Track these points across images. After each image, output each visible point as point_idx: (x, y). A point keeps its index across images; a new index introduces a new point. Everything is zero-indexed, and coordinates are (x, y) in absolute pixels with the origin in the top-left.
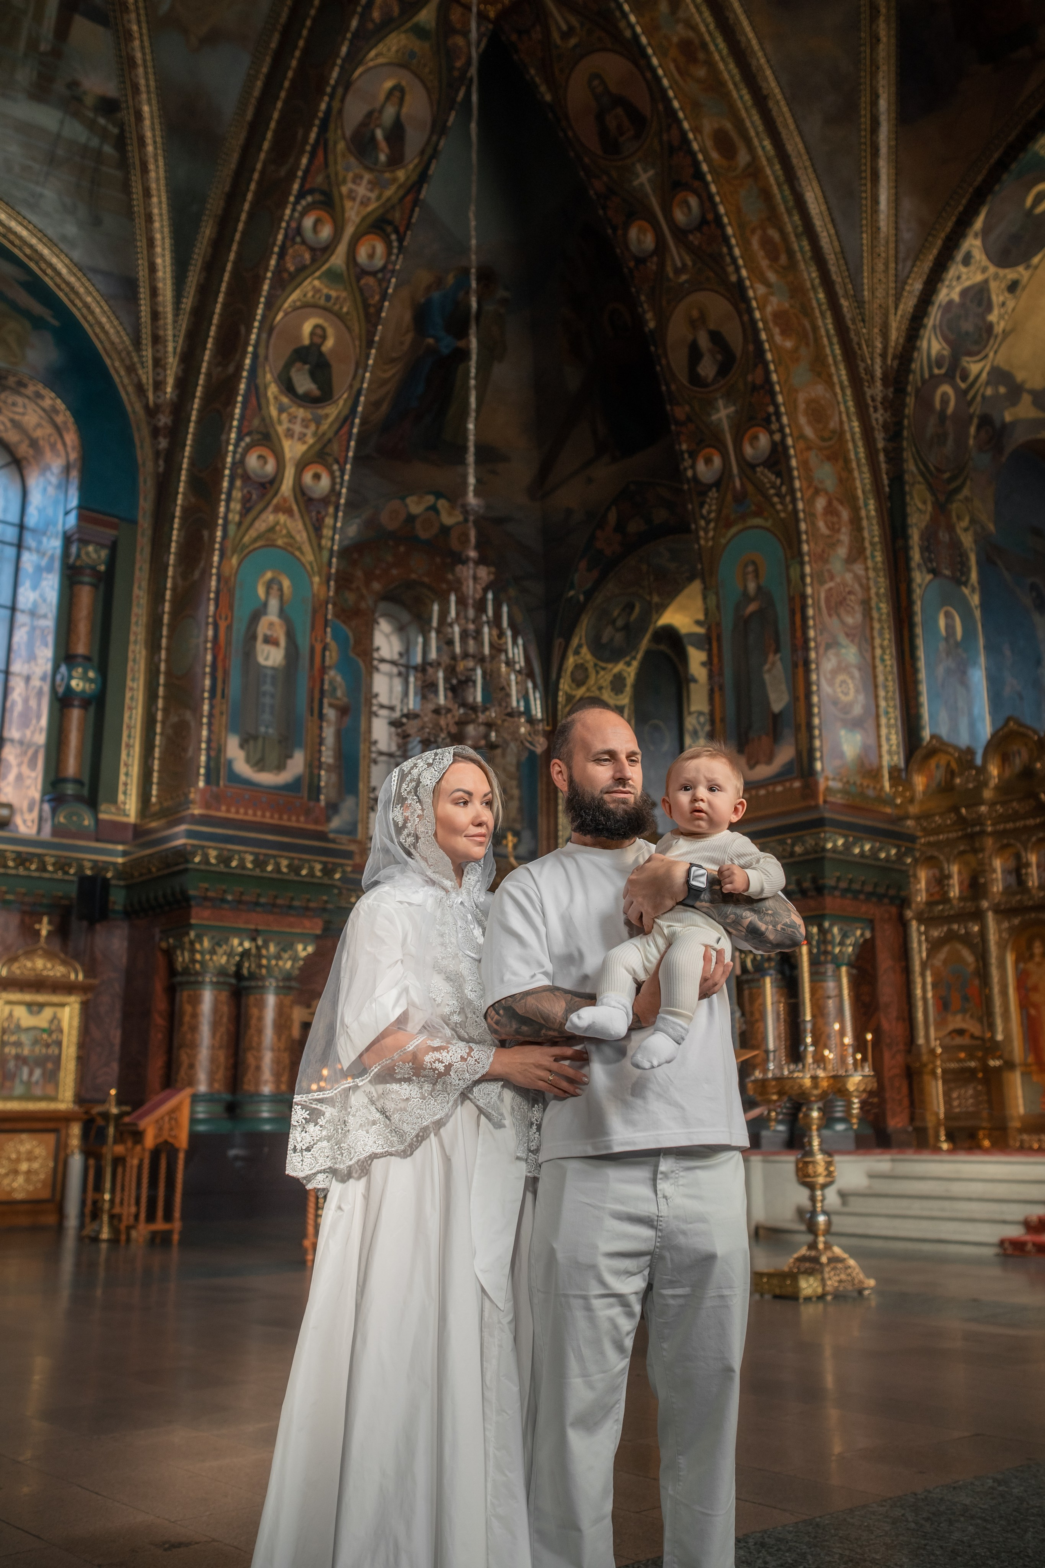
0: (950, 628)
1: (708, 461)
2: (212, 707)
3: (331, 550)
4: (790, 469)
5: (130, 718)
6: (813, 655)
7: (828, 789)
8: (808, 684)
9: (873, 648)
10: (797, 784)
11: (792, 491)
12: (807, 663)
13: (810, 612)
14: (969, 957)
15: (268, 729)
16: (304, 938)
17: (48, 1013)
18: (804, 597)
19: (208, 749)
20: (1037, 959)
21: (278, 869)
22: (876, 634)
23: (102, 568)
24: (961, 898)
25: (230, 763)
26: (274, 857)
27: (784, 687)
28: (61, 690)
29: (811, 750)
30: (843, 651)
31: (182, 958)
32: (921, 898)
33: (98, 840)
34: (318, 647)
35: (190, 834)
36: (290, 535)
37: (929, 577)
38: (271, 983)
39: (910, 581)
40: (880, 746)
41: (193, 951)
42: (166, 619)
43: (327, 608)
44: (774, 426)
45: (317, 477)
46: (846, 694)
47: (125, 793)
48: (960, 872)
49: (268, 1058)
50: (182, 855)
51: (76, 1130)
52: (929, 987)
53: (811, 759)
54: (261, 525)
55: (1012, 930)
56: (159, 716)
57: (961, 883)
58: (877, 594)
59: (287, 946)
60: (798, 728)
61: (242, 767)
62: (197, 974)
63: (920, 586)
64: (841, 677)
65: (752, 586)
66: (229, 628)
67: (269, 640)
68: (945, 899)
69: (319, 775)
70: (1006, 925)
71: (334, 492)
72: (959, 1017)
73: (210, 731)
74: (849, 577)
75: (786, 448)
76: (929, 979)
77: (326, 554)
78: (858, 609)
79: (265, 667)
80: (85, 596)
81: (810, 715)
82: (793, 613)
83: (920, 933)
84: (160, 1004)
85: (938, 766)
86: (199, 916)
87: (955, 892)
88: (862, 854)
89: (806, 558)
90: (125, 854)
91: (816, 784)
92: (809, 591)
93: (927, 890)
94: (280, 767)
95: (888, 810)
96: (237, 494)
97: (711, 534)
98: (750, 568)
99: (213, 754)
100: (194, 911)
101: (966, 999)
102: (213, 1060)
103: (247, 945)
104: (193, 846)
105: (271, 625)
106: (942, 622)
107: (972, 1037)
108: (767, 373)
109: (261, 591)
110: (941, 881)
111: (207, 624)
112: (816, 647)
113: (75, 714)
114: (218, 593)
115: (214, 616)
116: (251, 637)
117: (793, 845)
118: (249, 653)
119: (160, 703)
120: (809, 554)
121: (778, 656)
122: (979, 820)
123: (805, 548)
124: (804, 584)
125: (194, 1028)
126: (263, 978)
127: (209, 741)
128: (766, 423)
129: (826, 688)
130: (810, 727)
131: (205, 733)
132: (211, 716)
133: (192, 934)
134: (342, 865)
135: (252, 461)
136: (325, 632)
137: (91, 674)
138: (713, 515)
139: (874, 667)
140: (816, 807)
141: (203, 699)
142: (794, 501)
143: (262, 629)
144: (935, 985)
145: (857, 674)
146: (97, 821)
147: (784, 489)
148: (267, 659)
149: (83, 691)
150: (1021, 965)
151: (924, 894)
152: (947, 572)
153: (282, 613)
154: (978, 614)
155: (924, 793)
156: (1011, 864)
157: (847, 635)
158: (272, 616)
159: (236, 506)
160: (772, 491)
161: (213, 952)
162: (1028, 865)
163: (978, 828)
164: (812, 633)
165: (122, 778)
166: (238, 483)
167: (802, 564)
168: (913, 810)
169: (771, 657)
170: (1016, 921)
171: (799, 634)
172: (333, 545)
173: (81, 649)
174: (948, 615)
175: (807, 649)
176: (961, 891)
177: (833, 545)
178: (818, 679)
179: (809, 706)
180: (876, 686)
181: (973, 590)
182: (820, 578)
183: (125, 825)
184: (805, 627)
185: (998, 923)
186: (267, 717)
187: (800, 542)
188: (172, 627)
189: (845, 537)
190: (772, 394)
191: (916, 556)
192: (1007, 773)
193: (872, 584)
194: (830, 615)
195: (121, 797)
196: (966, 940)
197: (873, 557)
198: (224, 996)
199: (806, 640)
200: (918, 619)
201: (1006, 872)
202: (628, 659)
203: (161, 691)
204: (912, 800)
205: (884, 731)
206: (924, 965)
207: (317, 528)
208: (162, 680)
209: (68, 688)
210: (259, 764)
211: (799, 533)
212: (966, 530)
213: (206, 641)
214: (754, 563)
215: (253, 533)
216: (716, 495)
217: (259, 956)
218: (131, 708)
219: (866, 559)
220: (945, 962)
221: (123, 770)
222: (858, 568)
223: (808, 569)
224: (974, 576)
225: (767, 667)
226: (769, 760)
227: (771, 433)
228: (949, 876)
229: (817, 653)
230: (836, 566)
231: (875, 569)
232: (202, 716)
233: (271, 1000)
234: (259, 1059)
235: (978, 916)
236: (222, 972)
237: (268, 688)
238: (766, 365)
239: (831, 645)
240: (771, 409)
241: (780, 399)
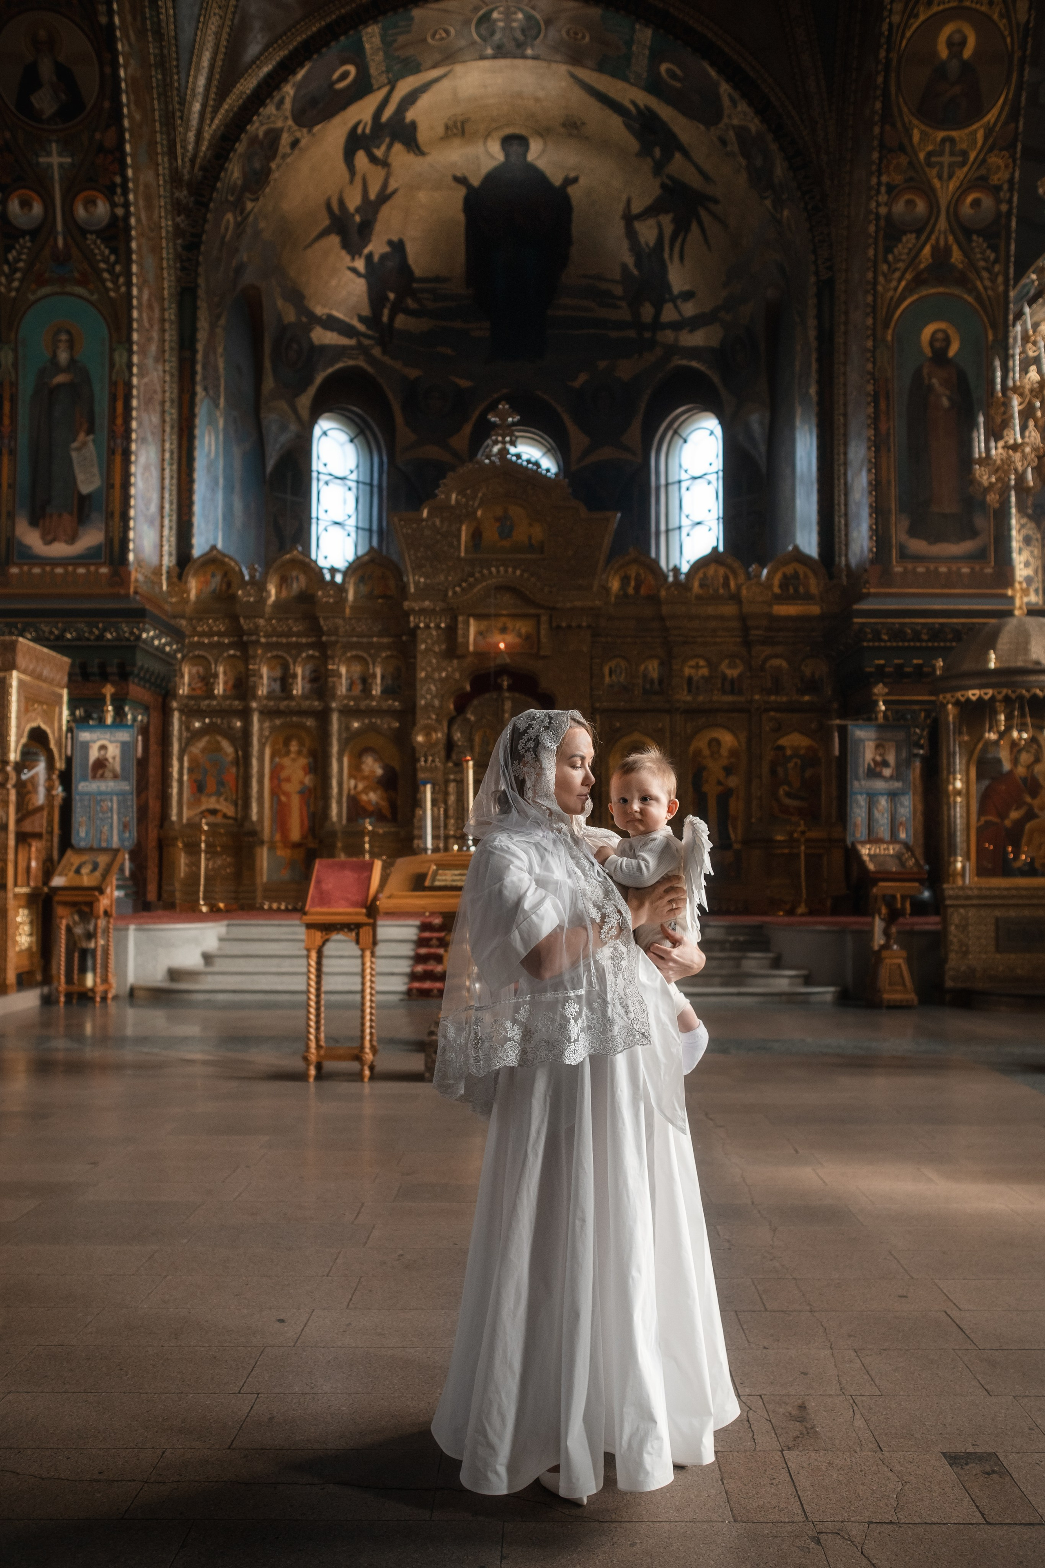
1: (25, 204)
4: (129, 251)
6: (134, 447)
7: (138, 581)
8: (127, 473)
9: (165, 450)
10: (104, 570)
11: (128, 274)
12: (127, 454)
13: (134, 403)
14: (227, 747)
18: (129, 386)
20: (292, 756)
22: (164, 435)
24: (227, 697)
27: (96, 470)
29: (126, 541)
30: (149, 448)
32: (183, 691)
37: (203, 393)
40: (163, 547)
44: (118, 199)
46: (147, 490)
48: (225, 673)
52: (185, 771)
53: (126, 550)
55: (273, 729)
57: (225, 683)
58: (171, 399)
60: (110, 515)
63: (199, 401)
64: (148, 474)
65: (63, 357)
68: (210, 695)
70: (267, 724)
72: (213, 799)
74: (155, 376)
75: (128, 228)
76: (186, 764)
78: (159, 409)
81: (126, 505)
82: (113, 398)
83: (181, 723)
85: (213, 576)
87: (219, 689)
88: (159, 647)
89: (135, 348)
91: (131, 574)
92: (135, 381)
93: (189, 685)
95: (168, 607)
97: (16, 284)
101: (221, 783)
107: (225, 816)
108: (121, 141)
110: (207, 680)
112: (136, 440)
117: (105, 630)
120: (136, 343)
121: (91, 437)
122: (256, 631)
123: (135, 336)
124: (131, 373)
128: (109, 192)
129: (140, 483)
130: (126, 517)
138: (21, 265)
139: (163, 469)
140: (127, 595)
142: (129, 284)
144: (191, 770)
145: (154, 473)
147: (118, 268)
150: (277, 760)
151: (186, 688)
152: (211, 392)
154: (221, 440)
155: (199, 597)
156: (278, 673)
157: (152, 433)
160: (102, 265)
162: (295, 676)
163: (254, 638)
164: (134, 425)
167: (130, 352)
168: (186, 611)
169: (82, 436)
170: (278, 722)
171: (119, 421)
175: (129, 440)
176: (225, 690)
177: (149, 340)
178: (136, 472)
179: (127, 496)
180: (163, 488)
181: (221, 414)
182: (141, 371)
184: (128, 418)
185: (261, 722)
187: (130, 329)
189: (156, 334)
190: (123, 166)
191: (199, 371)
192: (284, 594)
193: (168, 387)
194: (144, 409)
196: (229, 734)
197: (170, 361)
199: (128, 431)
200: (196, 432)
201: (272, 679)
204: (186, 601)
205: (165, 531)
211: (130, 320)
214: (69, 332)
216: (29, 244)
219: (166, 362)
220: (203, 751)
222: (161, 370)
223: (135, 359)
224: (222, 401)
225: (75, 445)
226: (72, 539)
227: (113, 205)
228: (216, 676)
229: (137, 446)
230: (150, 361)
231: (171, 374)
235: (245, 714)
238: (121, 131)
239: (144, 440)
240: (118, 180)
241: (130, 173)
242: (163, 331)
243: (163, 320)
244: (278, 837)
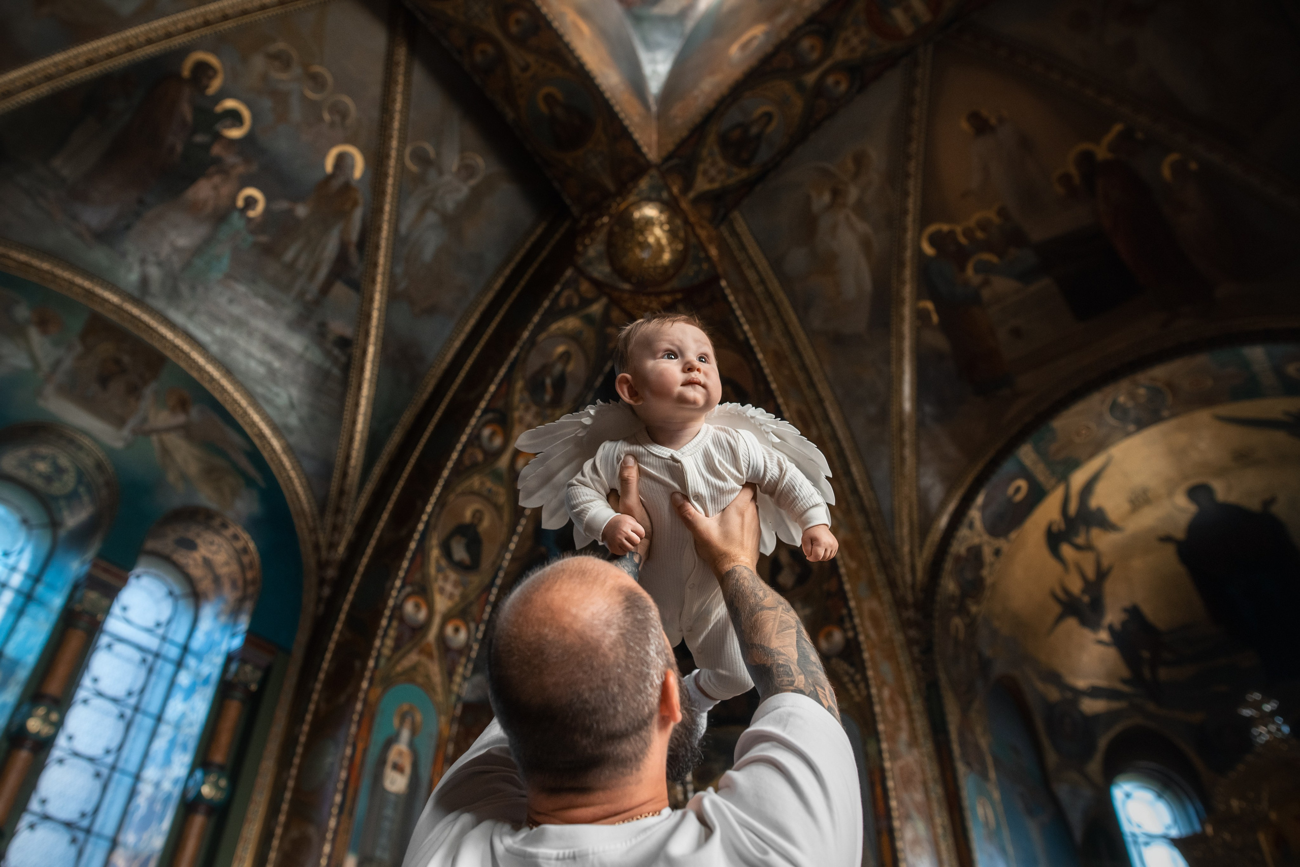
2: (338, 823)
3: (458, 697)
4: (862, 661)
5: (249, 831)
6: (896, 824)
8: (895, 851)
9: (934, 825)
11: (865, 679)
12: (891, 831)
13: (890, 785)
18: (882, 770)
22: (936, 813)
23: (253, 687)
28: (191, 794)
30: (916, 825)
36: (428, 677)
37: (967, 769)
39: (954, 770)
42: (303, 739)
43: (448, 745)
44: (848, 625)
45: (457, 630)
54: (406, 663)
56: (279, 831)
58: (933, 779)
63: (963, 776)
64: (917, 850)
66: (365, 750)
67: (397, 768)
71: (468, 647)
73: (333, 848)
74: (911, 759)
75: (858, 644)
77: (453, 698)
78: (920, 789)
80: (234, 710)
82: (873, 785)
89: (882, 737)
92: (887, 765)
96: (392, 633)
105: (400, 753)
108: (841, 584)
109: (396, 722)
111: (347, 744)
112: (898, 818)
113: (198, 821)
114: (361, 716)
115: (355, 737)
118: (378, 777)
119: (282, 818)
120: (884, 733)
123: (880, 728)
124: (883, 759)
127: (330, 857)
128: (840, 623)
129: (908, 857)
131: (327, 848)
132: (336, 832)
135: (409, 607)
137: (223, 783)
139: (938, 844)
141: (330, 814)
142: (868, 687)
143: (392, 756)
145: (927, 848)
149: (211, 799)
152: (976, 767)
153: (412, 745)
154: (1000, 808)
157: (917, 811)
158: (402, 746)
159: (389, 642)
160: (846, 679)
164: (894, 804)
166: (395, 624)
167: (878, 741)
172: (460, 693)
173: (219, 757)
175: (890, 819)
177: (898, 729)
178: (905, 847)
181: (994, 786)
182: (893, 756)
184: (886, 799)
188: (308, 747)
189: (905, 725)
190: (845, 600)
191: (956, 750)
194: (905, 790)
199: (888, 809)
200: (965, 803)
203: (285, 807)
207: (450, 674)
208: (288, 795)
209: (199, 794)
211: (874, 714)
212: (982, 736)
213: (342, 760)
215: (399, 668)
218: (251, 822)
219: (920, 746)
222: (917, 753)
223: (884, 746)
224: (993, 775)
227: (845, 631)
229: (901, 823)
230: (902, 748)
231: (928, 757)
232: (327, 832)
238: (839, 577)
239: (907, 817)
240: (844, 611)
241: (852, 604)
242: (911, 721)
243: (909, 713)
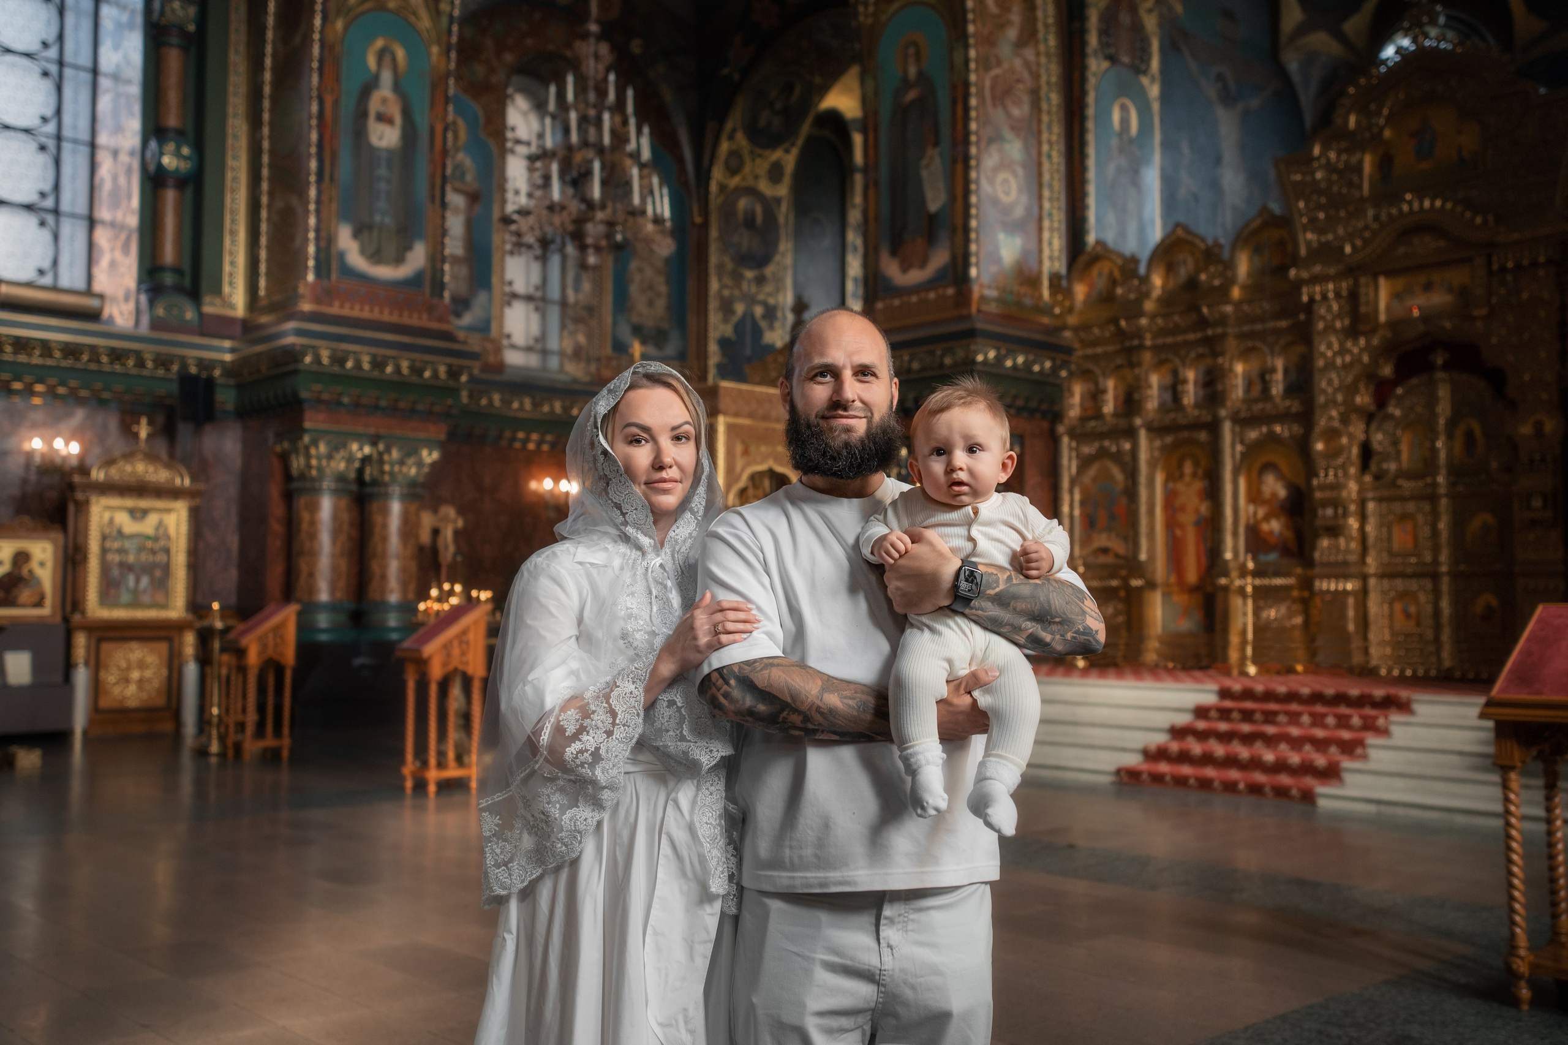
0: (1125, 122)
2: (319, 192)
3: (451, 17)
5: (233, 200)
7: (983, 299)
8: (967, 182)
9: (1040, 143)
10: (950, 291)
13: (973, 102)
14: (1118, 475)
15: (384, 216)
16: (430, 444)
17: (153, 519)
18: (967, 84)
19: (317, 239)
20: (1187, 479)
21: (398, 370)
22: (1044, 127)
23: (192, 28)
24: (1116, 415)
25: (341, 255)
26: (394, 358)
27: (941, 184)
28: (152, 168)
29: (966, 255)
30: (1007, 146)
31: (297, 463)
32: (1075, 412)
33: (203, 334)
34: (439, 128)
35: (299, 332)
37: (1105, 64)
38: (396, 490)
39: (1083, 68)
40: (1040, 251)
41: (308, 456)
42: (267, 90)
43: (447, 84)
46: (1007, 194)
47: (231, 284)
48: (1116, 388)
49: (393, 567)
50: (292, 355)
51: (189, 640)
52: (1077, 505)
53: (966, 265)
55: (1164, 449)
56: (264, 200)
57: (1116, 398)
58: (1048, 83)
59: (411, 451)
60: (954, 230)
61: (356, 259)
62: (313, 480)
63: (1095, 74)
64: (1002, 176)
65: (912, 71)
66: (336, 103)
67: (382, 118)
68: (1099, 416)
69: (442, 271)
70: (1158, 443)
72: (1104, 536)
73: (318, 219)
74: (1018, 63)
76: (1077, 497)
77: (445, 21)
78: (1026, 99)
79: (379, 149)
80: (174, 60)
81: (967, 216)
82: (954, 102)
83: (1071, 449)
84: (277, 509)
85: (1100, 274)
86: (312, 421)
87: (1108, 408)
88: (1015, 367)
89: (972, 41)
90: (232, 350)
91: (970, 291)
92: (973, 78)
93: (1082, 405)
94: (399, 260)
95: (1046, 320)
97: (871, 9)
98: (912, 51)
99: (323, 244)
100: (308, 414)
101: (1112, 517)
102: (334, 568)
103: (367, 450)
104: (302, 346)
105: (384, 101)
106: (1116, 116)
107: (1117, 556)
109: (372, 62)
110: (1095, 396)
111: (311, 98)
112: (978, 143)
113: (170, 196)
114: (321, 61)
115: (319, 89)
116: (361, 115)
117: (943, 356)
118: (360, 133)
119: (265, 186)
120: (975, 35)
122: (1139, 334)
123: (971, 28)
124: (967, 70)
125: (313, 536)
126: (386, 485)
127: (318, 230)
129: (986, 187)
130: (966, 230)
131: (312, 221)
132: (318, 202)
133: (306, 439)
134: (469, 368)
136: (446, 110)
137: (186, 151)
139: (1040, 165)
140: (968, 317)
141: (310, 183)
143: (374, 105)
144: (1083, 503)
145: (1020, 171)
146: (201, 315)
148: (381, 138)
149: (177, 169)
150: (1171, 485)
151: (1078, 409)
152: (1126, 59)
153: (397, 87)
154: (1156, 107)
155: (1085, 302)
156: (1168, 380)
157: (1013, 128)
161: (330, 457)
162: (1185, 381)
163: (1136, 342)
164: (973, 126)
165: (227, 268)
167: (966, 47)
168: (1072, 320)
170: (1169, 439)
171: (960, 126)
172: (453, 9)
173: (172, 120)
174: (1124, 109)
175: (968, 143)
176: (1115, 407)
177: (1002, 25)
178: (978, 178)
179: (967, 206)
180: (1040, 185)
181: (1153, 80)
182: (985, 64)
183: (232, 321)
184: (966, 119)
185: (1151, 441)
186: (382, 204)
187: (965, 22)
188: (274, 99)
189: (1016, 17)
191: (1093, 40)
192: (1171, 284)
193: (1043, 71)
194: (995, 106)
195: (226, 289)
196: (1117, 458)
197: (1046, 40)
198: (344, 503)
199: (967, 133)
200: (1091, 111)
201: (1162, 388)
202: (786, 145)
203: (265, 172)
204: (1071, 310)
205: (1046, 235)
206: (1073, 482)
208: (265, 159)
209: (160, 166)
210: (375, 256)
211: (965, 11)
212: (1150, 11)
213: (310, 118)
214: (915, 44)
217: (381, 462)
218: (233, 191)
219: (1037, 42)
220: (1094, 480)
221: (227, 259)
222: (1029, 53)
223: (972, 53)
224: (1155, 64)
225: (924, 162)
226: (923, 264)
228: (1104, 391)
229: (978, 148)
230: (1005, 49)
231: (1048, 55)
232: (308, 203)
233: (396, 507)
234: (384, 567)
235: (1131, 433)
236: (341, 478)
237: (382, 171)
239: (993, 139)
244: (1173, 579)
